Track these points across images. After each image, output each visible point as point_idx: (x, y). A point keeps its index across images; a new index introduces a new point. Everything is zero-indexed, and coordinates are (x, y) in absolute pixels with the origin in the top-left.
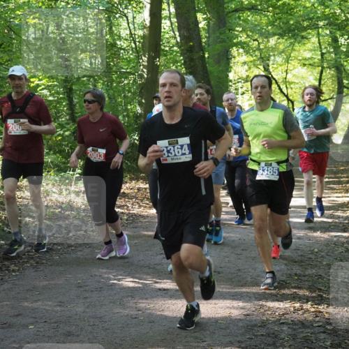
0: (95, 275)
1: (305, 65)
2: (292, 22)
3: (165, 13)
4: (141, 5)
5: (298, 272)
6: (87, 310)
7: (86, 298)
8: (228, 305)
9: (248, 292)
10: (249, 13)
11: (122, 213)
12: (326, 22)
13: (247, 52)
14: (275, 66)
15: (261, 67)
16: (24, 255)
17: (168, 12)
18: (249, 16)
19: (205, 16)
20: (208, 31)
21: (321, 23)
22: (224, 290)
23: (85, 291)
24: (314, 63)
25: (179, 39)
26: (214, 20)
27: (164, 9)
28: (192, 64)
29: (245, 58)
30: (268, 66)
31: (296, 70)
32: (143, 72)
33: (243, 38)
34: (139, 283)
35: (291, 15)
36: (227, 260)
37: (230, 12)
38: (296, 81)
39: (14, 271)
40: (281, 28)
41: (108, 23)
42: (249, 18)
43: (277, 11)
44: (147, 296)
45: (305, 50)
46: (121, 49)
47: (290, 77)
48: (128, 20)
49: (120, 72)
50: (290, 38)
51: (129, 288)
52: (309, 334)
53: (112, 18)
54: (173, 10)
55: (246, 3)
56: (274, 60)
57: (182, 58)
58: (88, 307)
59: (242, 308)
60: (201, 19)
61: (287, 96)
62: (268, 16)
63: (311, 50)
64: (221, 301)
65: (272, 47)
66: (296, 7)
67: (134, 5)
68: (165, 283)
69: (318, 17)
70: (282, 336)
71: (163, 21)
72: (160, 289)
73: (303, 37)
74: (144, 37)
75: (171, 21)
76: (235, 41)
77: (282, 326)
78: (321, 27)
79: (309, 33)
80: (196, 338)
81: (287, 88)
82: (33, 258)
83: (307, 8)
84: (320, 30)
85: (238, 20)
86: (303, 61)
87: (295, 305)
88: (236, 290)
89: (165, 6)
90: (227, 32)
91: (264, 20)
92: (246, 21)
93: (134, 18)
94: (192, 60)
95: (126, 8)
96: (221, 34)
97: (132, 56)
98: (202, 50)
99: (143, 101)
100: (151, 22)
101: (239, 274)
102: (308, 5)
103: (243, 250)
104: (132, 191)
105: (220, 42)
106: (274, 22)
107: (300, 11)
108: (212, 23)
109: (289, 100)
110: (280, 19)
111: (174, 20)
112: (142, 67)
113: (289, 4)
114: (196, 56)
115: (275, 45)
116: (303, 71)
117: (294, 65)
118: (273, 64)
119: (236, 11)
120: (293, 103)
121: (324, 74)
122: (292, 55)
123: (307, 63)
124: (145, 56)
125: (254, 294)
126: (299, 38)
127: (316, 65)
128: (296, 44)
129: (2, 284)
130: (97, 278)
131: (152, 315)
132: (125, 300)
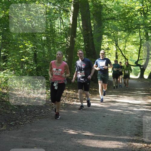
0: (57, 128)
1: (133, 44)
6: (57, 142)
8: (116, 143)
9: (123, 139)
14: (120, 44)
15: (114, 44)
16: (24, 118)
22: (113, 137)
23: (54, 134)
29: (107, 40)
30: (118, 44)
31: (129, 46)
32: (69, 43)
34: (76, 132)
36: (111, 124)
38: (129, 51)
39: (21, 124)
44: (81, 138)
45: (133, 38)
47: (126, 49)
49: (58, 43)
51: (72, 134)
59: (122, 145)
64: (113, 142)
65: (119, 36)
68: (87, 133)
72: (86, 135)
81: (125, 53)
82: (28, 120)
86: (132, 42)
87: (145, 145)
88: (118, 137)
99: (68, 56)
101: (118, 130)
103: (116, 121)
105: (99, 32)
109: (125, 58)
111: (81, 22)
112: (68, 41)
115: (121, 35)
116: (132, 47)
117: (128, 44)
120: (127, 60)
124: (69, 37)
125: (126, 139)
129: (18, 130)
130: (57, 129)
131: (85, 146)
132: (72, 139)
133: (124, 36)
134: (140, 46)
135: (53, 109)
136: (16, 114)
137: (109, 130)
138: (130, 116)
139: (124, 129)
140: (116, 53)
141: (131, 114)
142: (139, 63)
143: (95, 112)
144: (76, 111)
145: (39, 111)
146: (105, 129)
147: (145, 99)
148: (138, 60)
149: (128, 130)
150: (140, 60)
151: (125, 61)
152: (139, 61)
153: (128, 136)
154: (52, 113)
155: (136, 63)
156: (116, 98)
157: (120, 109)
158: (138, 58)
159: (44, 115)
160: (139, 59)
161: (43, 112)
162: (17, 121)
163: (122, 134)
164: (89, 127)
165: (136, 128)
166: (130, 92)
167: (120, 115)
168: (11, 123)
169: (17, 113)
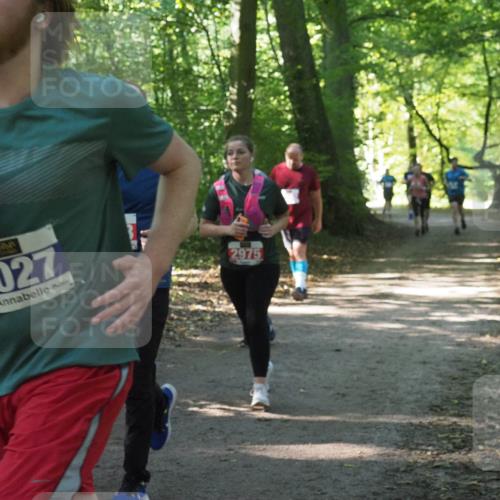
1: (464, 95)
2: (445, 33)
3: (261, 24)
4: (227, 13)
5: (459, 393)
9: (386, 423)
10: (382, 22)
11: (204, 311)
12: (495, 32)
13: (381, 78)
14: (421, 97)
15: (401, 100)
17: (265, 23)
18: (382, 26)
19: (319, 27)
20: (323, 49)
21: (488, 34)
22: (352, 420)
24: (479, 91)
25: (281, 61)
26: (331, 32)
27: (260, 19)
28: (302, 96)
29: (377, 87)
30: (411, 97)
31: (452, 102)
32: (232, 109)
33: (374, 57)
34: (229, 410)
35: (443, 22)
36: (355, 376)
37: (354, 21)
38: (452, 119)
40: (429, 42)
41: (180, 40)
42: (383, 29)
43: (424, 17)
45: (464, 74)
46: (199, 77)
47: (443, 113)
48: (208, 35)
49: (199, 110)
50: (442, 56)
51: (216, 417)
52: (475, 482)
53: (185, 34)
54: (272, 19)
55: (378, 6)
56: (420, 89)
57: (286, 88)
60: (313, 32)
61: (439, 141)
62: (409, 26)
63: (473, 74)
65: (416, 70)
66: (451, 11)
67: (217, 14)
69: (483, 25)
70: (437, 486)
71: (259, 36)
72: (260, 420)
73: (461, 55)
74: (231, 59)
75: (270, 36)
76: (362, 62)
77: (436, 470)
78: (488, 40)
79: (470, 49)
80: (313, 488)
81: (439, 129)
83: (467, 12)
84: (487, 44)
85: (366, 32)
86: (462, 90)
88: (369, 420)
89: (261, 13)
90: (351, 49)
91: (405, 32)
92: (377, 32)
93: (217, 32)
94: (301, 90)
95: (206, 17)
96: (342, 52)
97: (215, 88)
98: (315, 76)
100: (241, 37)
101: (374, 396)
102: (468, 8)
103: (378, 362)
104: (217, 280)
105: (341, 64)
106: (419, 34)
107: (456, 16)
108: (328, 36)
109: (441, 145)
110: (428, 28)
111: (275, 34)
112: (229, 103)
113: (440, 7)
114: (307, 85)
115: (421, 67)
116: (462, 104)
117: (449, 96)
118: (419, 94)
119: (364, 18)
120: (447, 149)
121: (493, 107)
122: (446, 81)
123: (468, 92)
124: (233, 86)
125: (396, 425)
126: (456, 57)
127: (481, 94)
128: (452, 65)
133: (430, 70)
134: (487, 99)
135: (171, 333)
137: (344, 395)
138: (427, 345)
139: (396, 389)
140: (411, 130)
141: (435, 337)
142: (487, 157)
146: (332, 392)
147: (493, 279)
148: (484, 147)
149: (409, 393)
150: (491, 147)
151: (441, 153)
152: (487, 151)
153: (406, 414)
155: (479, 156)
156: (397, 282)
157: (398, 321)
158: (482, 139)
160: (489, 142)
163: (385, 407)
165: (441, 383)
166: (448, 259)
167: (396, 341)
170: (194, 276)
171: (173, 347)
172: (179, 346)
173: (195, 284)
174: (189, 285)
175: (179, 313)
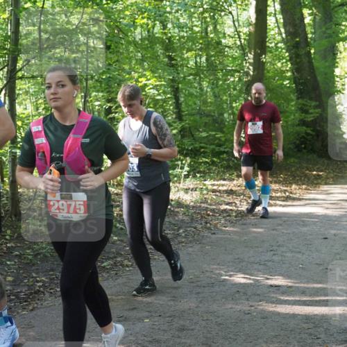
0: (207, 271)
6: (200, 305)
7: (198, 293)
11: (231, 210)
23: (198, 286)
32: (250, 69)
34: (250, 279)
39: (127, 266)
46: (226, 46)
49: (226, 70)
51: (240, 284)
58: (201, 302)
68: (277, 279)
72: (271, 286)
80: (311, 334)
104: (239, 188)
112: (248, 65)
124: (251, 53)
129: (116, 279)
130: (208, 274)
131: (265, 311)
132: (237, 295)
135: (208, 225)
136: (118, 242)
143: (305, 229)
144: (262, 228)
145: (173, 234)
146: (322, 267)
154: (203, 236)
159: (183, 242)
161: (183, 235)
162: (119, 259)
164: (284, 266)
168: (105, 264)
169: (122, 241)
170: (223, 185)
171: (210, 234)
172: (214, 234)
173: (224, 191)
174: (220, 191)
175: (213, 210)
